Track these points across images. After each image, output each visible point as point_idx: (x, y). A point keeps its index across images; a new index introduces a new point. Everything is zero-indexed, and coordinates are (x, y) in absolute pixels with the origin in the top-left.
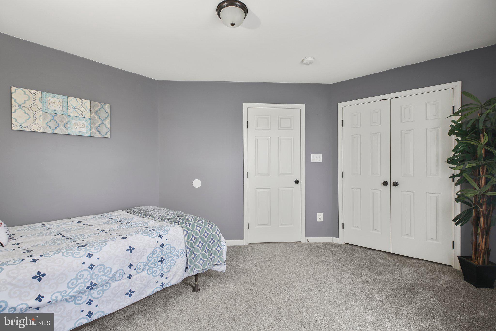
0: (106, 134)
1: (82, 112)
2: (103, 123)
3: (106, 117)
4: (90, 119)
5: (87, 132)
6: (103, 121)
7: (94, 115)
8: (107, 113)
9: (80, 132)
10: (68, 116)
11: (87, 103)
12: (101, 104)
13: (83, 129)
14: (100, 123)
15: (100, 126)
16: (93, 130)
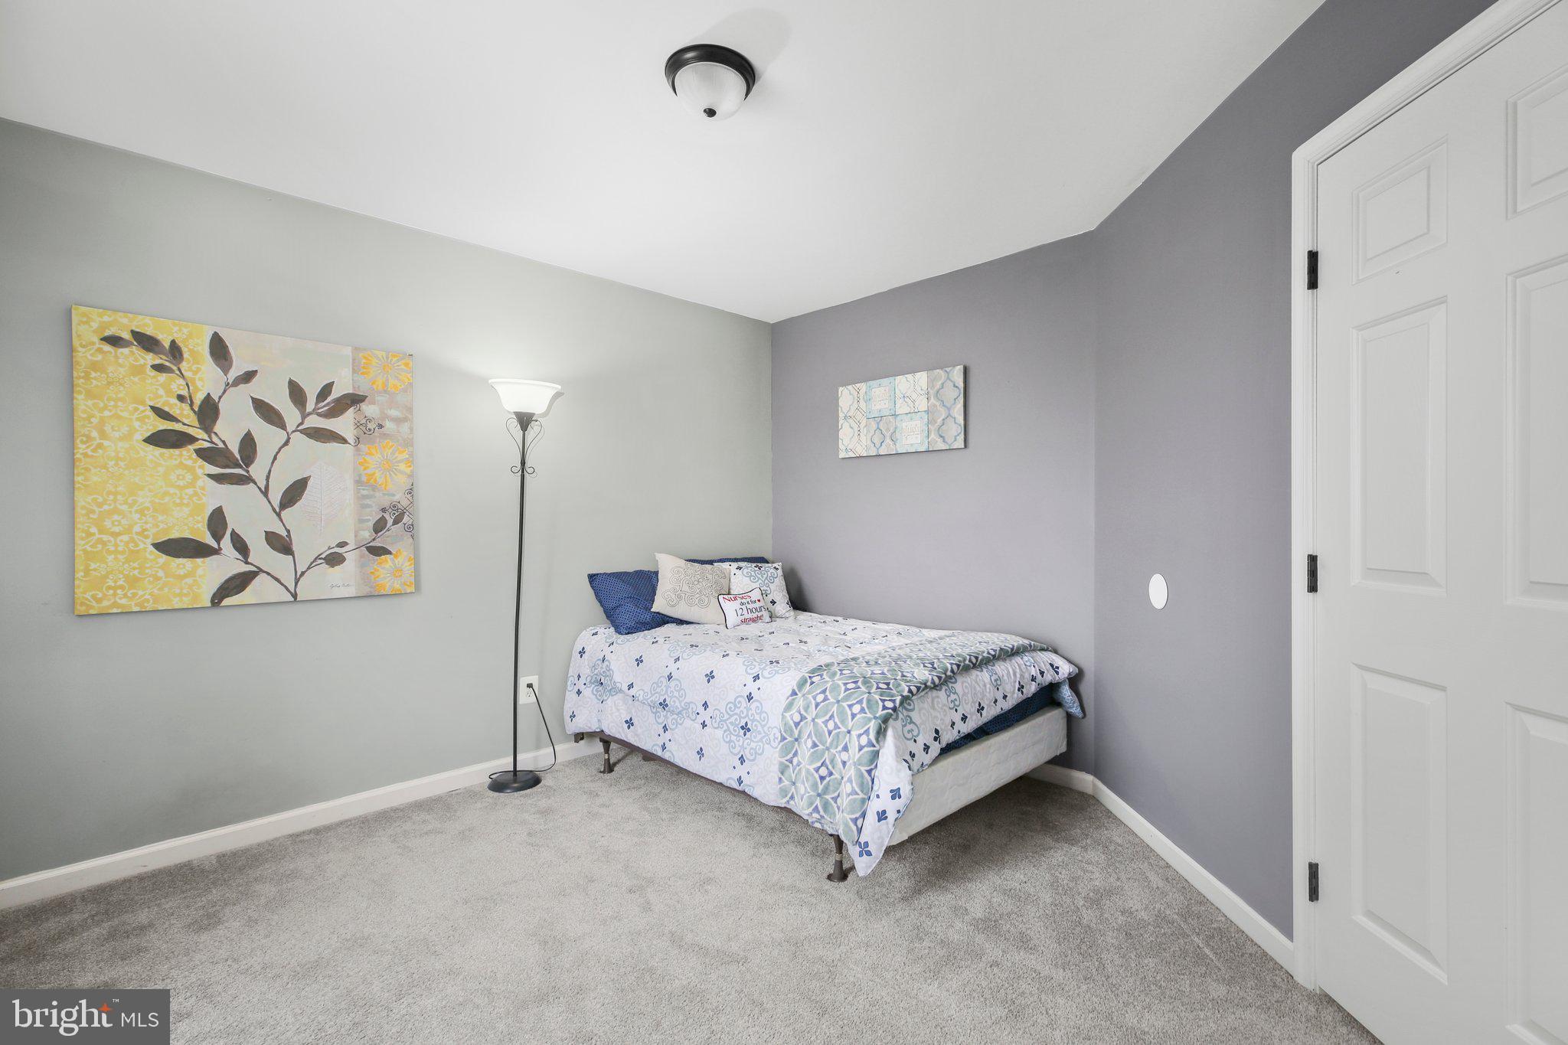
0: (955, 440)
1: (914, 402)
2: (949, 415)
3: (955, 399)
4: (927, 412)
5: (922, 443)
6: (949, 409)
7: (935, 402)
8: (957, 387)
9: (912, 445)
10: (895, 415)
11: (922, 377)
12: (946, 371)
13: (917, 438)
14: (943, 417)
15: (943, 424)
16: (933, 436)
